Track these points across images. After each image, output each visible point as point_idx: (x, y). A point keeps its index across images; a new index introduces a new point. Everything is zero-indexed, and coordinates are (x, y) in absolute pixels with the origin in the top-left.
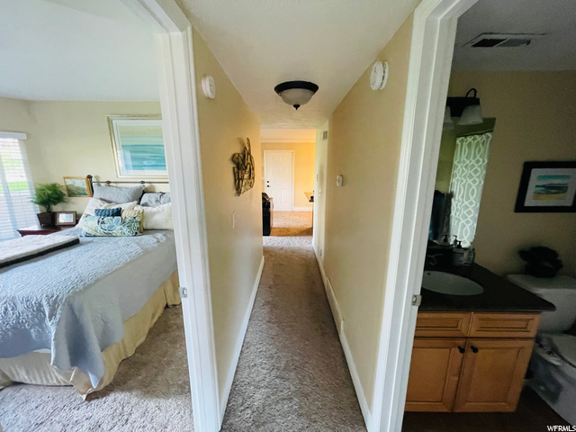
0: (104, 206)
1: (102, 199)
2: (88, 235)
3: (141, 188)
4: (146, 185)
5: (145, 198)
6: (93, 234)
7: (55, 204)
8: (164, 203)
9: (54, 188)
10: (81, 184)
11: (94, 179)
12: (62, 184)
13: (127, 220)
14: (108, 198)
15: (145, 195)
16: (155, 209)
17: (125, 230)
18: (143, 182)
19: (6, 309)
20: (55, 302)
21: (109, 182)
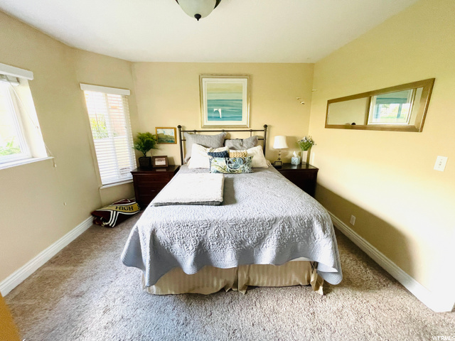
3: (223, 135)
10: (169, 133)
12: (154, 133)
15: (227, 141)
18: (224, 131)
21: (195, 131)
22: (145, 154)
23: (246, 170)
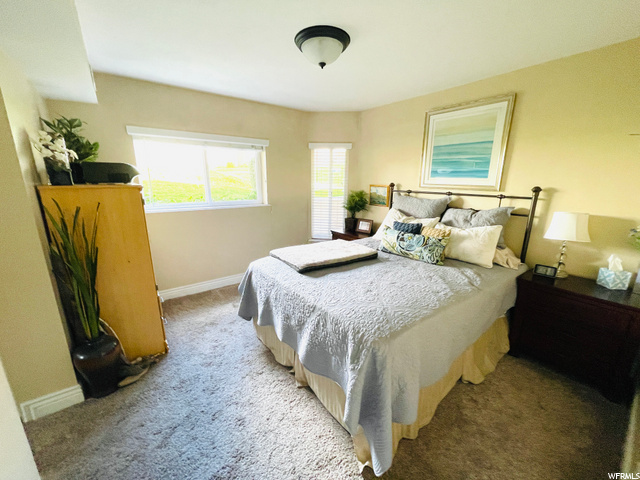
0: (402, 219)
1: (400, 210)
2: (385, 250)
3: (446, 200)
4: (453, 197)
5: (449, 215)
6: (390, 249)
7: (359, 210)
8: (477, 226)
9: (361, 195)
10: (383, 192)
11: (395, 188)
12: (368, 192)
13: (430, 242)
14: (407, 210)
15: (450, 211)
16: (463, 233)
17: (426, 254)
18: (450, 194)
19: (319, 322)
20: (360, 341)
21: (409, 192)
22: (353, 215)
23: (426, 258)
